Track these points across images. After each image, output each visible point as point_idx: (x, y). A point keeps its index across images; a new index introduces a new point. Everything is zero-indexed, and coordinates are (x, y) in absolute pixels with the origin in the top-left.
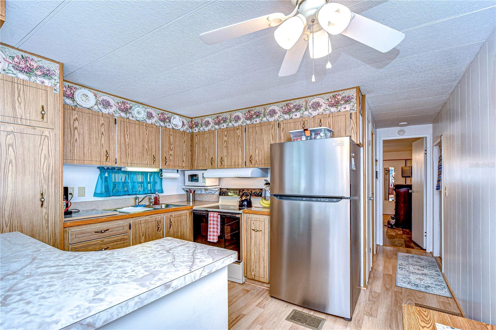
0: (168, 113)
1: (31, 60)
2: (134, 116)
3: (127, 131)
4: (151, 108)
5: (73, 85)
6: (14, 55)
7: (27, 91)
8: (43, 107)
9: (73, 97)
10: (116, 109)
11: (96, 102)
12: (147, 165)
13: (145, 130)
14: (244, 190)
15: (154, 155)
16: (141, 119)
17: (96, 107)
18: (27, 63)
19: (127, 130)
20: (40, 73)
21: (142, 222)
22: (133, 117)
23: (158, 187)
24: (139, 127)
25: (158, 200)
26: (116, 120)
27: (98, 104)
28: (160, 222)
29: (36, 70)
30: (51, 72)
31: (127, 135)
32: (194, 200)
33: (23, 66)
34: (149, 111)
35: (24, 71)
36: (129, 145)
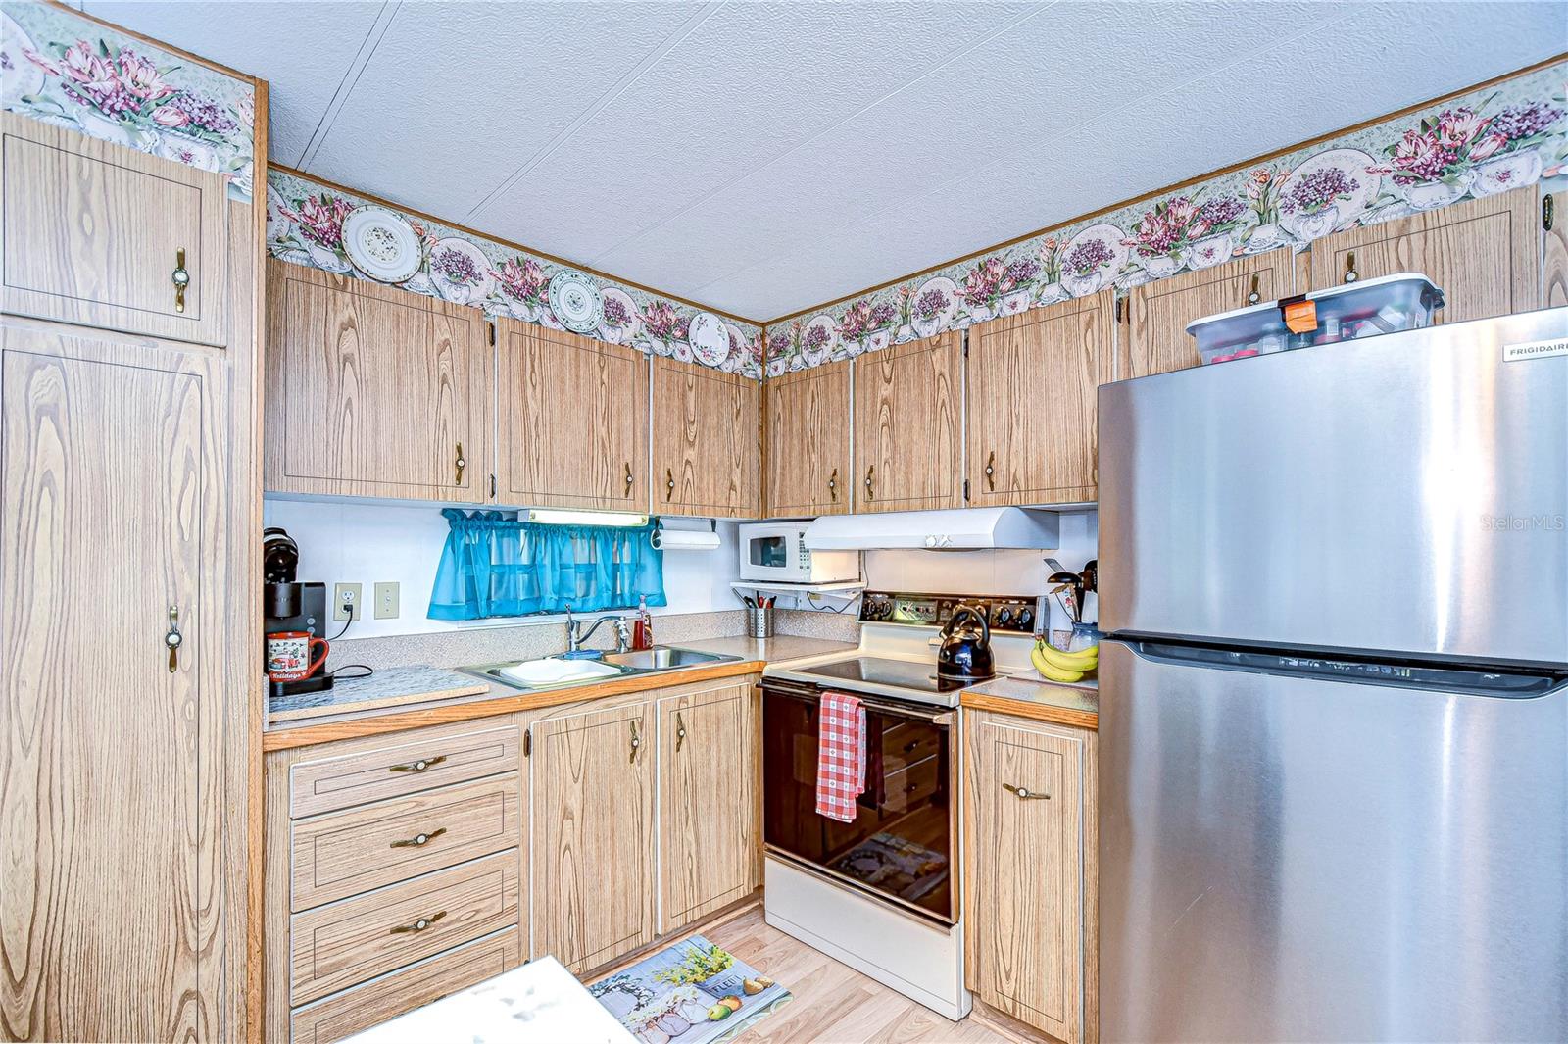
0: (680, 304)
1: (141, 65)
2: (559, 314)
3: (533, 371)
4: (620, 285)
5: (339, 194)
6: (68, 40)
7: (118, 185)
8: (181, 257)
9: (340, 239)
10: (496, 288)
11: (420, 259)
12: (604, 502)
13: (597, 368)
14: (958, 602)
15: (627, 465)
16: (585, 327)
17: (422, 280)
18: (124, 74)
19: (533, 366)
20: (176, 120)
21: (572, 727)
22: (554, 319)
23: (647, 585)
24: (577, 355)
25: (648, 633)
26: (492, 327)
27: (431, 269)
28: (641, 724)
29: (157, 105)
30: (220, 115)
31: (534, 387)
32: (771, 634)
33: (108, 86)
34: (611, 297)
35: (112, 108)
36: (540, 425)
